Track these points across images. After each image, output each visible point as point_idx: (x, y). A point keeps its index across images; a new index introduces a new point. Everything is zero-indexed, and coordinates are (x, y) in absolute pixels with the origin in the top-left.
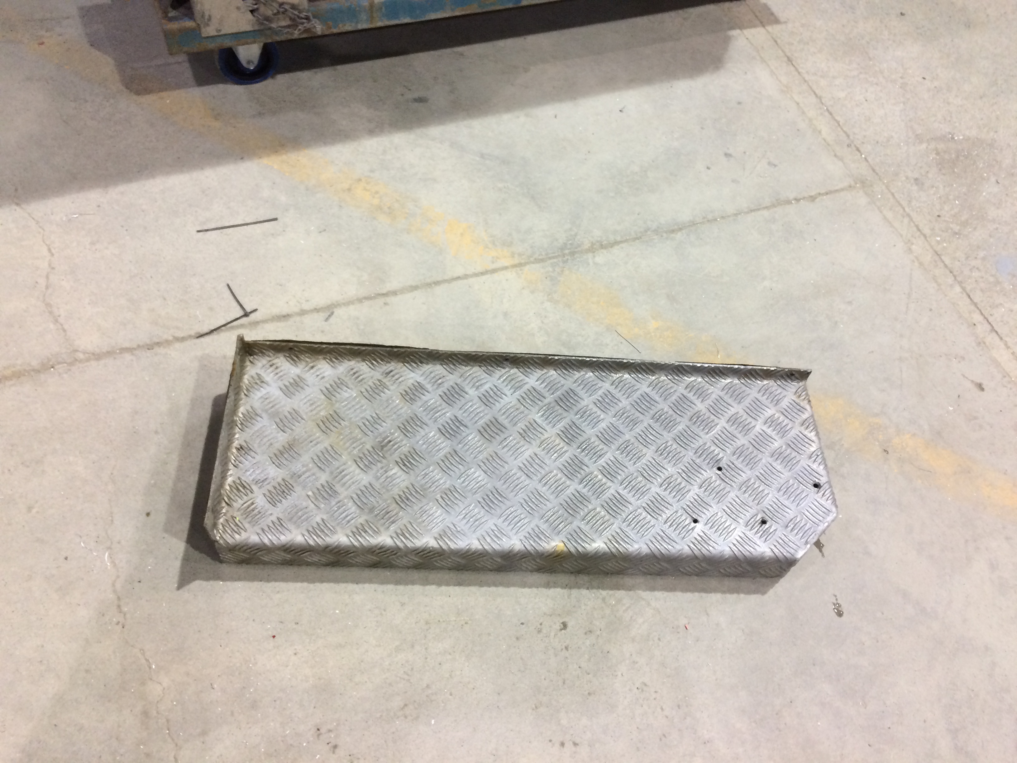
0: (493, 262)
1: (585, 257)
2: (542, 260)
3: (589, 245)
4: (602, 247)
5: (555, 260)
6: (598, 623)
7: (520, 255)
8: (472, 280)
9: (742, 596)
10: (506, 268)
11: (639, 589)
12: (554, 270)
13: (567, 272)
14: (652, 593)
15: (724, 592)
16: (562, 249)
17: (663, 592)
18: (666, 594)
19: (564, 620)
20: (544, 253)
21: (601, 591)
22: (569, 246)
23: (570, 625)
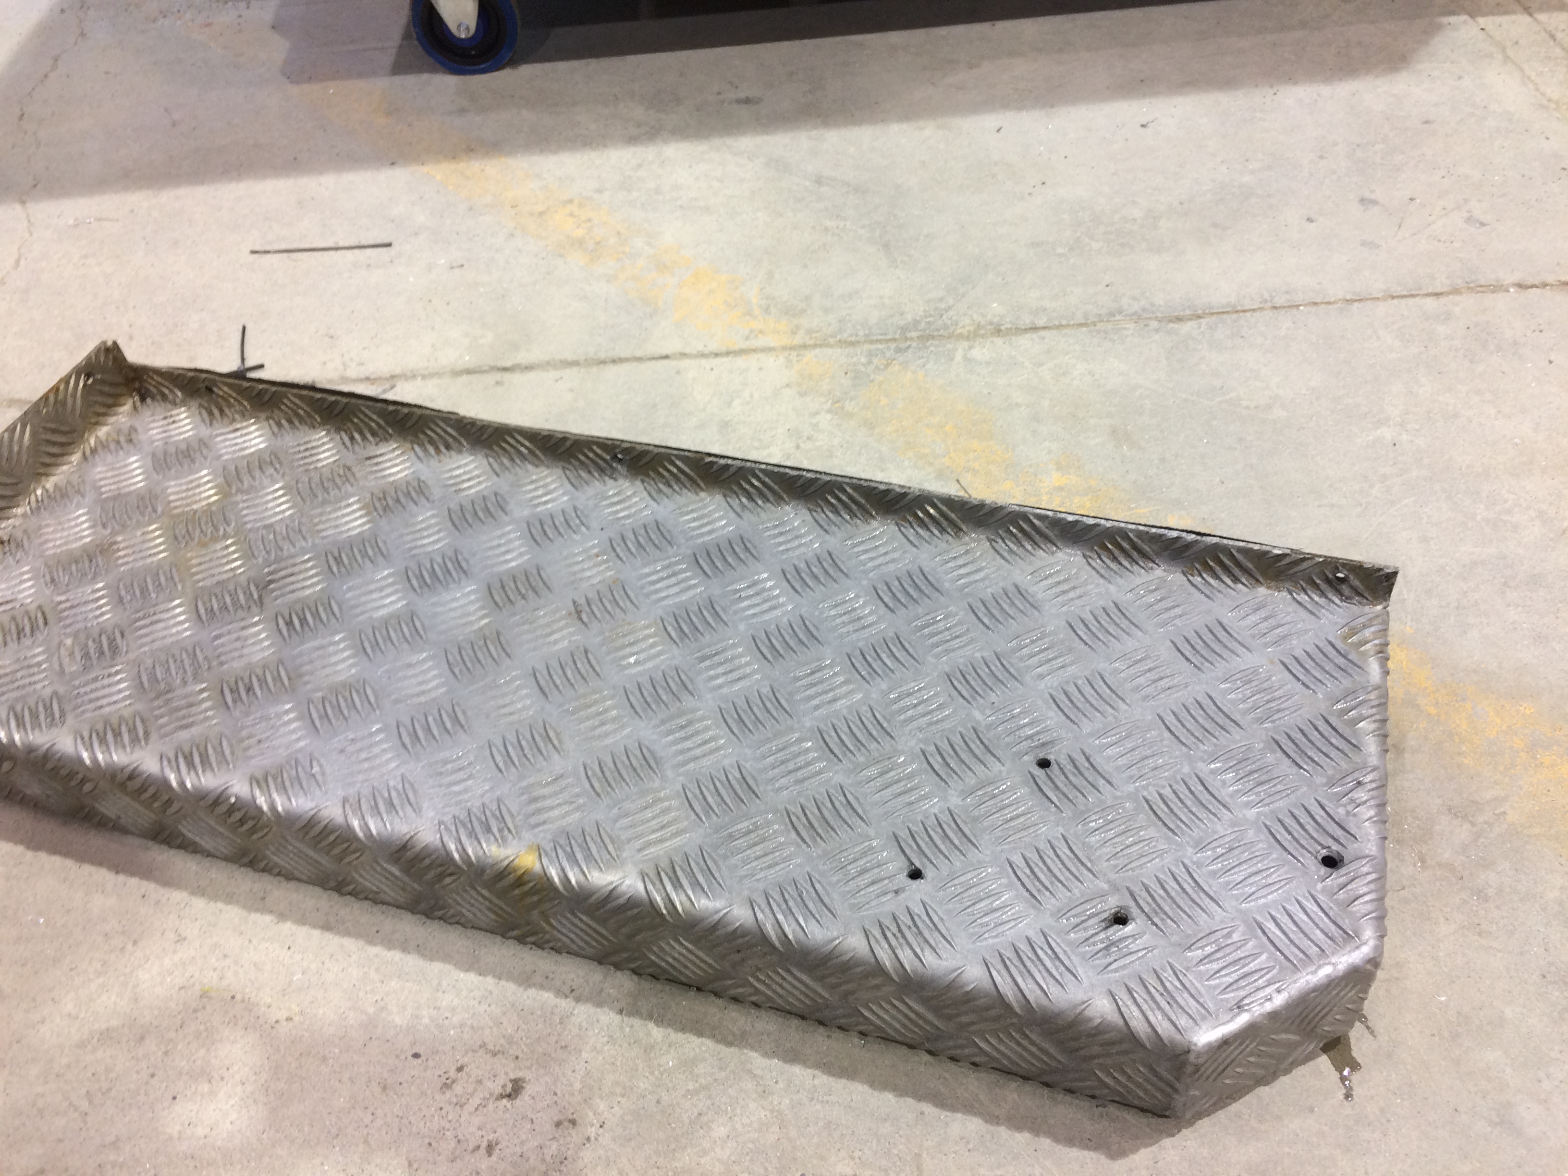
0: (747, 338)
1: (950, 346)
2: (852, 344)
3: (972, 328)
4: (998, 331)
5: (880, 346)
6: (602, 1106)
7: (809, 331)
8: (687, 362)
9: (1046, 1143)
10: (770, 349)
11: (752, 1048)
12: (870, 362)
13: (895, 368)
14: (787, 1067)
15: (993, 1119)
16: (904, 329)
17: (817, 1072)
18: (822, 1080)
19: (519, 1074)
20: (861, 333)
21: (651, 1025)
22: (923, 325)
23: (529, 1090)
